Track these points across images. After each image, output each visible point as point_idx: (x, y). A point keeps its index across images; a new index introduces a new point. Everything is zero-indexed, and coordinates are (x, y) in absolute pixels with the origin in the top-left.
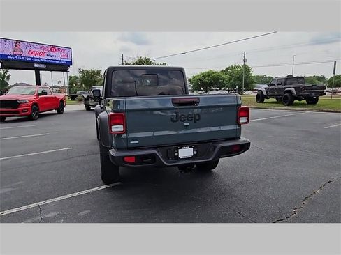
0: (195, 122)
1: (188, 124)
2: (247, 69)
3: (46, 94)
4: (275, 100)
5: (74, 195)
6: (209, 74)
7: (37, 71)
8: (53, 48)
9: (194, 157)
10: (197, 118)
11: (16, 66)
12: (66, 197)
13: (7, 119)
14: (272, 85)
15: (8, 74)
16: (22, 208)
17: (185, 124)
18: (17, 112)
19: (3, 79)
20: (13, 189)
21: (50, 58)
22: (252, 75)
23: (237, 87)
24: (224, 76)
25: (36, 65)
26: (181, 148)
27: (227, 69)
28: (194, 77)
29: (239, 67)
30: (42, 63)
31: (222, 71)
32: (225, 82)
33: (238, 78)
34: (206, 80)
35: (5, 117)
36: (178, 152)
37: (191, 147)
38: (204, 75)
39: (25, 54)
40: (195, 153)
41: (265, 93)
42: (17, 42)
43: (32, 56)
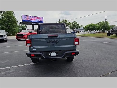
1: (54, 44)
2: (107, 23)
3: (32, 32)
4: (115, 35)
5: (22, 65)
6: (91, 25)
7: (33, 25)
8: (38, 18)
9: (57, 56)
11: (27, 23)
12: (19, 66)
13: (21, 40)
14: (114, 29)
15: (26, 26)
16: (5, 68)
17: (53, 44)
18: (23, 38)
19: (25, 27)
20: (7, 62)
21: (37, 21)
22: (109, 25)
23: (102, 30)
24: (97, 26)
25: (33, 23)
26: (51, 52)
27: (99, 23)
28: (85, 26)
29: (104, 22)
30: (34, 22)
31: (97, 24)
32: (97, 28)
33: (103, 26)
34: (90, 27)
35: (20, 39)
36: (50, 54)
37: (55, 52)
38: (89, 25)
39: (30, 20)
40: (57, 54)
41: (111, 32)
42: (28, 16)
43: (32, 20)
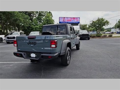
0: (35, 45)
8: (74, 18)
10: (35, 44)
17: (31, 45)
21: (73, 21)
36: (31, 55)
37: (34, 54)
40: (36, 56)
43: (68, 21)
